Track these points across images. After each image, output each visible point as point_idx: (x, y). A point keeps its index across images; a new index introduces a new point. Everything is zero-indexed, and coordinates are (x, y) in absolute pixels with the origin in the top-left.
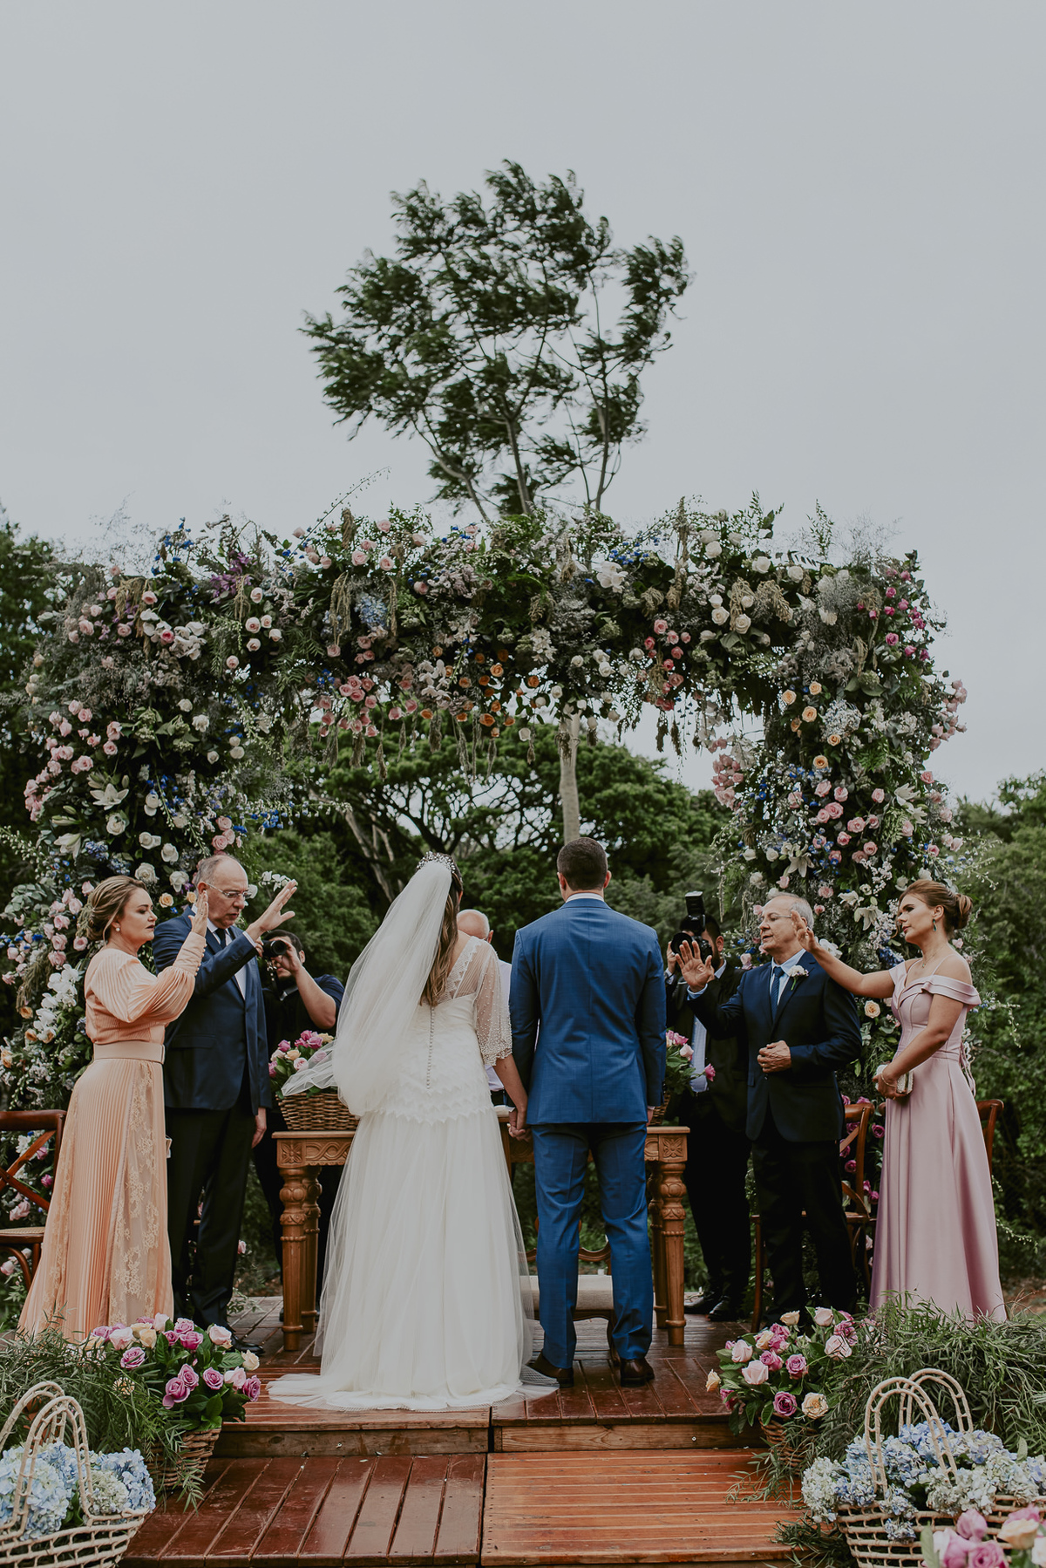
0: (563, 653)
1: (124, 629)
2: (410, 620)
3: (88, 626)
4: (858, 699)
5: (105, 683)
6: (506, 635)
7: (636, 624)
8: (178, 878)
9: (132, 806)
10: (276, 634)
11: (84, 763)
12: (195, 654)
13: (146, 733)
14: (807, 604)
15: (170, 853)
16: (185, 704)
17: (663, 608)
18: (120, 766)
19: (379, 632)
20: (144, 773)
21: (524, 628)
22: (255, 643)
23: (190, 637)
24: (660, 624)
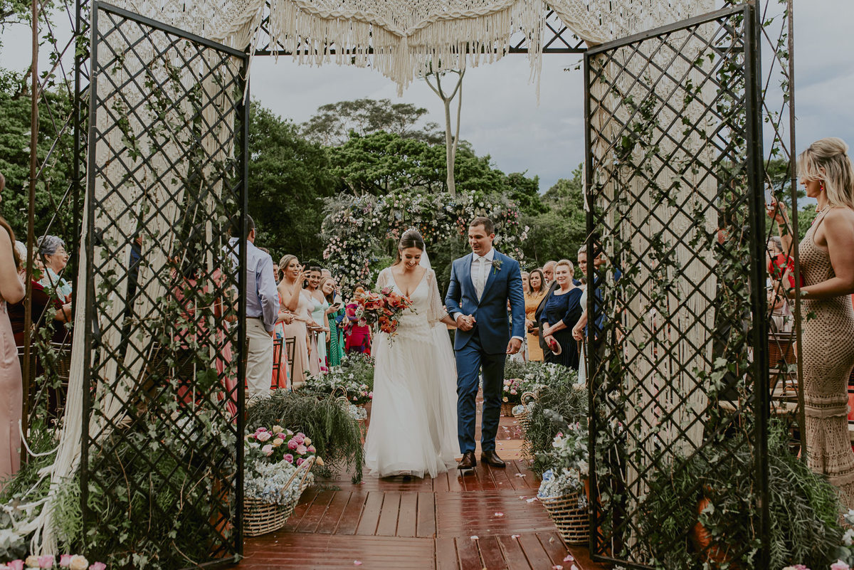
0: (439, 225)
1: (345, 220)
2: (407, 218)
3: (338, 220)
4: (502, 234)
5: (343, 232)
6: (427, 221)
7: (455, 217)
8: (359, 273)
9: (349, 259)
10: (379, 222)
11: (339, 250)
12: (361, 225)
13: (352, 243)
14: (491, 213)
15: (357, 268)
16: (359, 236)
17: (460, 215)
18: (347, 250)
19: (400, 220)
20: (352, 252)
21: (431, 220)
22: (374, 224)
23: (359, 222)
24: (460, 218)
